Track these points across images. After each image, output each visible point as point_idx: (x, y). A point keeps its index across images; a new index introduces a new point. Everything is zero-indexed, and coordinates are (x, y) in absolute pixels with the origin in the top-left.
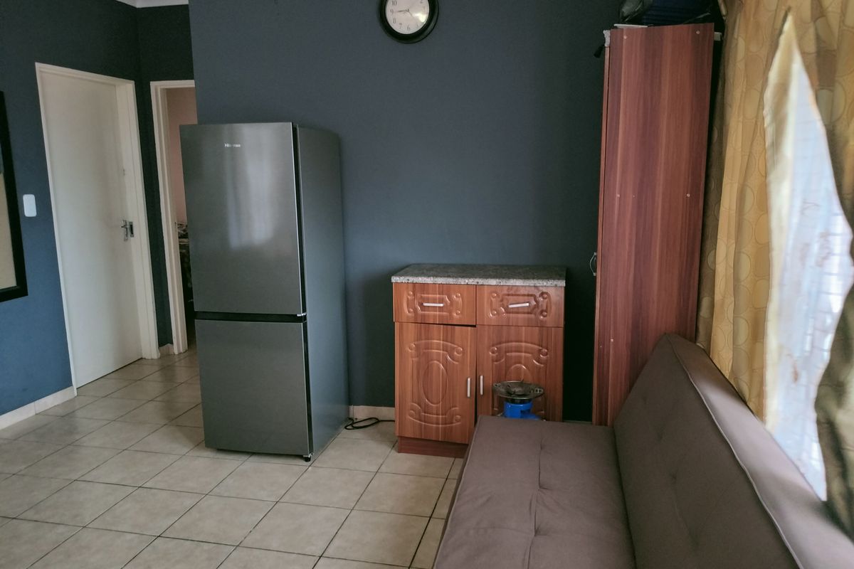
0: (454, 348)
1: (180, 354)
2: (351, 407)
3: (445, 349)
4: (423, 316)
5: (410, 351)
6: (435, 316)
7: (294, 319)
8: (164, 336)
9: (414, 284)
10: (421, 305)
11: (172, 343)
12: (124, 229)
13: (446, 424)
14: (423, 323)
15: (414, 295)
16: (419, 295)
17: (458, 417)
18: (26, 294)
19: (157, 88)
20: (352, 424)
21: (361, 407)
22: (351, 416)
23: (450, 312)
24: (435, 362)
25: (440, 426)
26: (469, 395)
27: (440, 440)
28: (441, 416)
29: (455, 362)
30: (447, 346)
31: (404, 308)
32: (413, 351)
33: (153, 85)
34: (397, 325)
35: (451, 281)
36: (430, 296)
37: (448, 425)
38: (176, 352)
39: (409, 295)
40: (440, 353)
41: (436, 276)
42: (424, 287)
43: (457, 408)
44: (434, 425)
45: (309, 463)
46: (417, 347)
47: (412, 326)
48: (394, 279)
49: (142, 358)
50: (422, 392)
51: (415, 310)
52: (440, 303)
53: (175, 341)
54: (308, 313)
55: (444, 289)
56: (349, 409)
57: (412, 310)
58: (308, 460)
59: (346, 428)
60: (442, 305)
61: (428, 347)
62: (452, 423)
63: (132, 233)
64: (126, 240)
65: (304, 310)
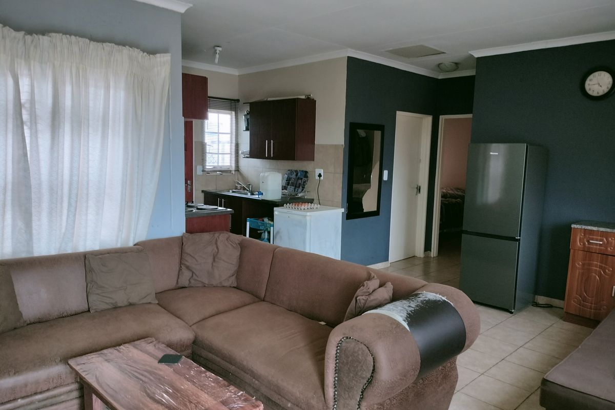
0: (606, 268)
1: (434, 257)
2: (536, 296)
3: (601, 267)
4: (589, 248)
5: (578, 266)
6: (596, 249)
7: (514, 239)
8: (428, 247)
9: (585, 230)
10: (588, 241)
11: (431, 251)
12: (416, 189)
13: (596, 310)
14: (588, 252)
15: (584, 235)
16: (587, 236)
17: (605, 307)
18: (379, 215)
19: (442, 118)
20: (536, 305)
21: (542, 297)
22: (535, 301)
23: (606, 248)
24: (594, 274)
25: (592, 310)
26: (613, 295)
27: (592, 318)
28: (593, 305)
29: (606, 276)
30: (602, 266)
31: (578, 242)
32: (580, 267)
33: (441, 117)
34: (572, 251)
35: (609, 230)
36: (594, 237)
37: (597, 311)
38: (432, 256)
39: (581, 235)
40: (597, 270)
41: (600, 227)
42: (591, 232)
43: (605, 302)
44: (589, 310)
45: (512, 315)
46: (583, 265)
47: (581, 253)
48: (573, 226)
49: (415, 256)
50: (583, 289)
51: (584, 244)
52: (600, 241)
53: (432, 250)
54: (521, 238)
55: (603, 234)
56: (535, 297)
57: (582, 244)
58: (511, 313)
59: (532, 305)
60: (601, 243)
61: (590, 265)
62: (600, 310)
63: (420, 191)
64: (417, 194)
65: (520, 236)
